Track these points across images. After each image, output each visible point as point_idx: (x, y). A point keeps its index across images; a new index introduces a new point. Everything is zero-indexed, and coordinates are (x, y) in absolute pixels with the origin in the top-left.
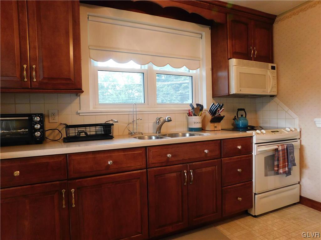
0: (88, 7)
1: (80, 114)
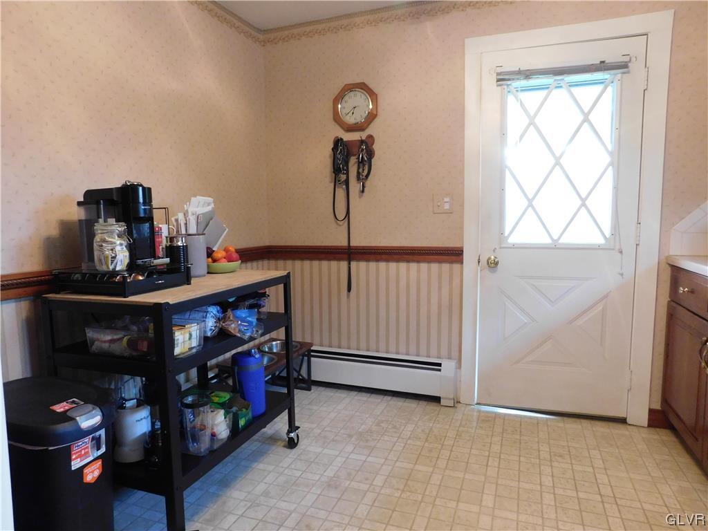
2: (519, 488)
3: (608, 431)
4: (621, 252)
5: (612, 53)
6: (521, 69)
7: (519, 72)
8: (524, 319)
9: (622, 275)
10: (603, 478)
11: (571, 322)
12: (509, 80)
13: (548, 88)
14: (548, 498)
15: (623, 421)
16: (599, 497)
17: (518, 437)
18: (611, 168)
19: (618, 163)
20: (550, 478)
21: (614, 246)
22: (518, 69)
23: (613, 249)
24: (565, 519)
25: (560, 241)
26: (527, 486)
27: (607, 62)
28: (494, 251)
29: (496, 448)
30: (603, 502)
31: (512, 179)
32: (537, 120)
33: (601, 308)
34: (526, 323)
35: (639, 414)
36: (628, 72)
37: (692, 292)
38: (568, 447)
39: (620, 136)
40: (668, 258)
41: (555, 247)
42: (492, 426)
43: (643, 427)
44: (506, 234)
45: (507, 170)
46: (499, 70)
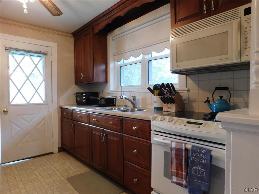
0: (110, 34)
1: (108, 93)
2: (30, 179)
3: (49, 157)
4: (48, 105)
5: (43, 50)
6: (15, 48)
7: (14, 49)
8: (19, 129)
9: (49, 111)
10: (52, 167)
11: (35, 127)
12: (10, 50)
13: (24, 55)
14: (40, 177)
15: (52, 153)
16: (53, 171)
17: (22, 167)
18: (44, 81)
19: (46, 80)
20: (38, 173)
21: (46, 103)
22: (13, 47)
23: (46, 104)
24: (46, 179)
25: (30, 103)
26: (32, 177)
27: (42, 52)
28: (6, 107)
29: (16, 173)
30: (54, 172)
31: (12, 83)
32: (20, 65)
33: (43, 122)
34: (20, 130)
35: (56, 150)
36: (47, 56)
37: (67, 113)
38: (40, 164)
39: (46, 72)
40: (60, 106)
41: (28, 105)
42: (11, 168)
43: (57, 153)
44: (11, 101)
45: (10, 80)
46: (6, 46)
